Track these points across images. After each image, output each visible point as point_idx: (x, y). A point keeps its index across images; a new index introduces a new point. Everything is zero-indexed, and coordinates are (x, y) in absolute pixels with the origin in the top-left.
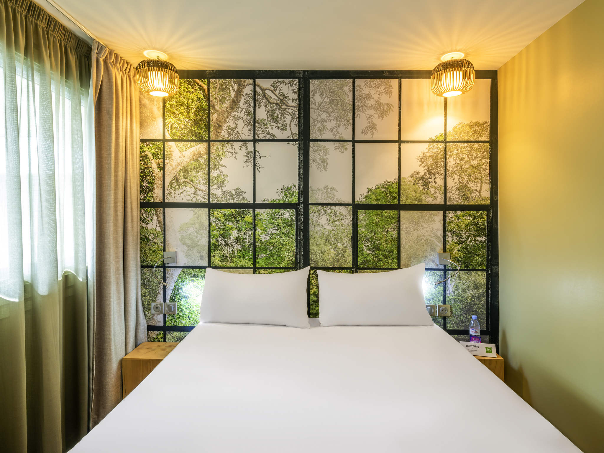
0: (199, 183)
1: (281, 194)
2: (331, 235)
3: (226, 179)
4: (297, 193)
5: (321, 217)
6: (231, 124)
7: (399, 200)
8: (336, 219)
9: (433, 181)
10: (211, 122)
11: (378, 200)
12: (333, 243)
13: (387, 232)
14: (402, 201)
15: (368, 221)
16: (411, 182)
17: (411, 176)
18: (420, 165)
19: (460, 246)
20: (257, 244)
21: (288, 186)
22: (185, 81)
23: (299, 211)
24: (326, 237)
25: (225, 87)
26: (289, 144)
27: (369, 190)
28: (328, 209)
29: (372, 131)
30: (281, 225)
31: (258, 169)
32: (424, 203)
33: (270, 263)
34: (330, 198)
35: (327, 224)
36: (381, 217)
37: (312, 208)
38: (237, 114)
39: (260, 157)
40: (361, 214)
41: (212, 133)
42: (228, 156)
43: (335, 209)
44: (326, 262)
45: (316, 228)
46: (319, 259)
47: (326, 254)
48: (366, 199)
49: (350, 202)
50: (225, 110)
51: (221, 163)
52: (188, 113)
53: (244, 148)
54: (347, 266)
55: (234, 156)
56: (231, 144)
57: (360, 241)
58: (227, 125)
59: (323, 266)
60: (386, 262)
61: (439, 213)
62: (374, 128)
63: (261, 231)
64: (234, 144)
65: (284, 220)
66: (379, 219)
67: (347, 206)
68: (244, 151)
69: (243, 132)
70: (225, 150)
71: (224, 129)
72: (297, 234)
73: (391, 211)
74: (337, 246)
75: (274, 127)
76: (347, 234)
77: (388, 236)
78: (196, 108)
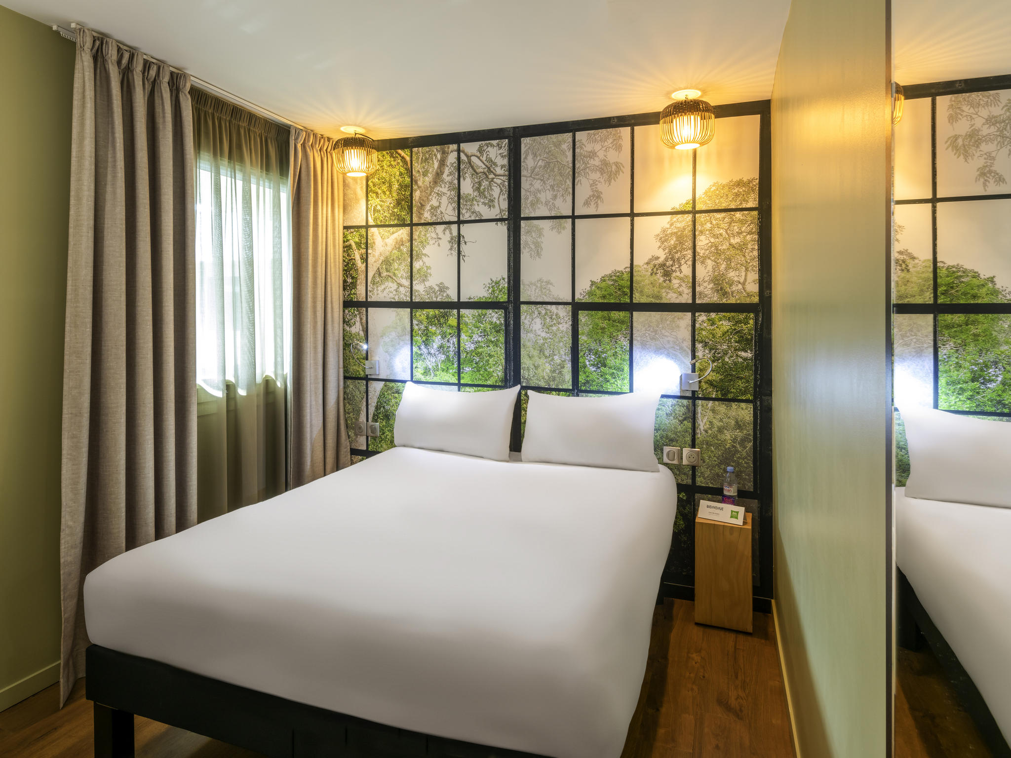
0: (401, 277)
1: (488, 290)
2: (546, 345)
3: (429, 271)
4: (506, 288)
5: (534, 320)
6: (434, 202)
7: (631, 297)
8: (553, 323)
9: (677, 269)
10: (414, 201)
11: (604, 297)
12: (548, 355)
13: (616, 341)
14: (635, 298)
15: (592, 326)
16: (647, 271)
17: (648, 263)
18: (660, 247)
19: (716, 364)
20: (461, 354)
21: (496, 279)
22: (387, 153)
23: (509, 313)
24: (540, 347)
25: (427, 156)
26: (497, 224)
27: (593, 283)
28: (542, 309)
29: (597, 202)
30: (488, 330)
31: (463, 259)
32: (664, 301)
33: (476, 379)
34: (545, 295)
35: (541, 330)
36: (607, 321)
37: (523, 308)
38: (441, 189)
39: (465, 243)
40: (583, 316)
41: (414, 215)
42: (431, 242)
43: (551, 309)
44: (540, 381)
45: (529, 334)
46: (532, 376)
47: (540, 370)
48: (589, 296)
49: (570, 300)
50: (428, 186)
51: (424, 252)
52: (390, 191)
53: (447, 232)
54: (565, 387)
55: (437, 243)
56: (435, 227)
57: (581, 354)
58: (431, 203)
59: (537, 385)
60: (614, 383)
61: (685, 315)
62: (599, 197)
63: (466, 338)
64: (438, 227)
65: (491, 323)
66: (605, 324)
67: (565, 306)
68: (447, 237)
69: (447, 212)
70: (428, 236)
71: (427, 209)
72: (506, 342)
73: (621, 313)
74: (553, 359)
75: (480, 204)
76: (566, 344)
77: (616, 348)
78: (399, 185)
